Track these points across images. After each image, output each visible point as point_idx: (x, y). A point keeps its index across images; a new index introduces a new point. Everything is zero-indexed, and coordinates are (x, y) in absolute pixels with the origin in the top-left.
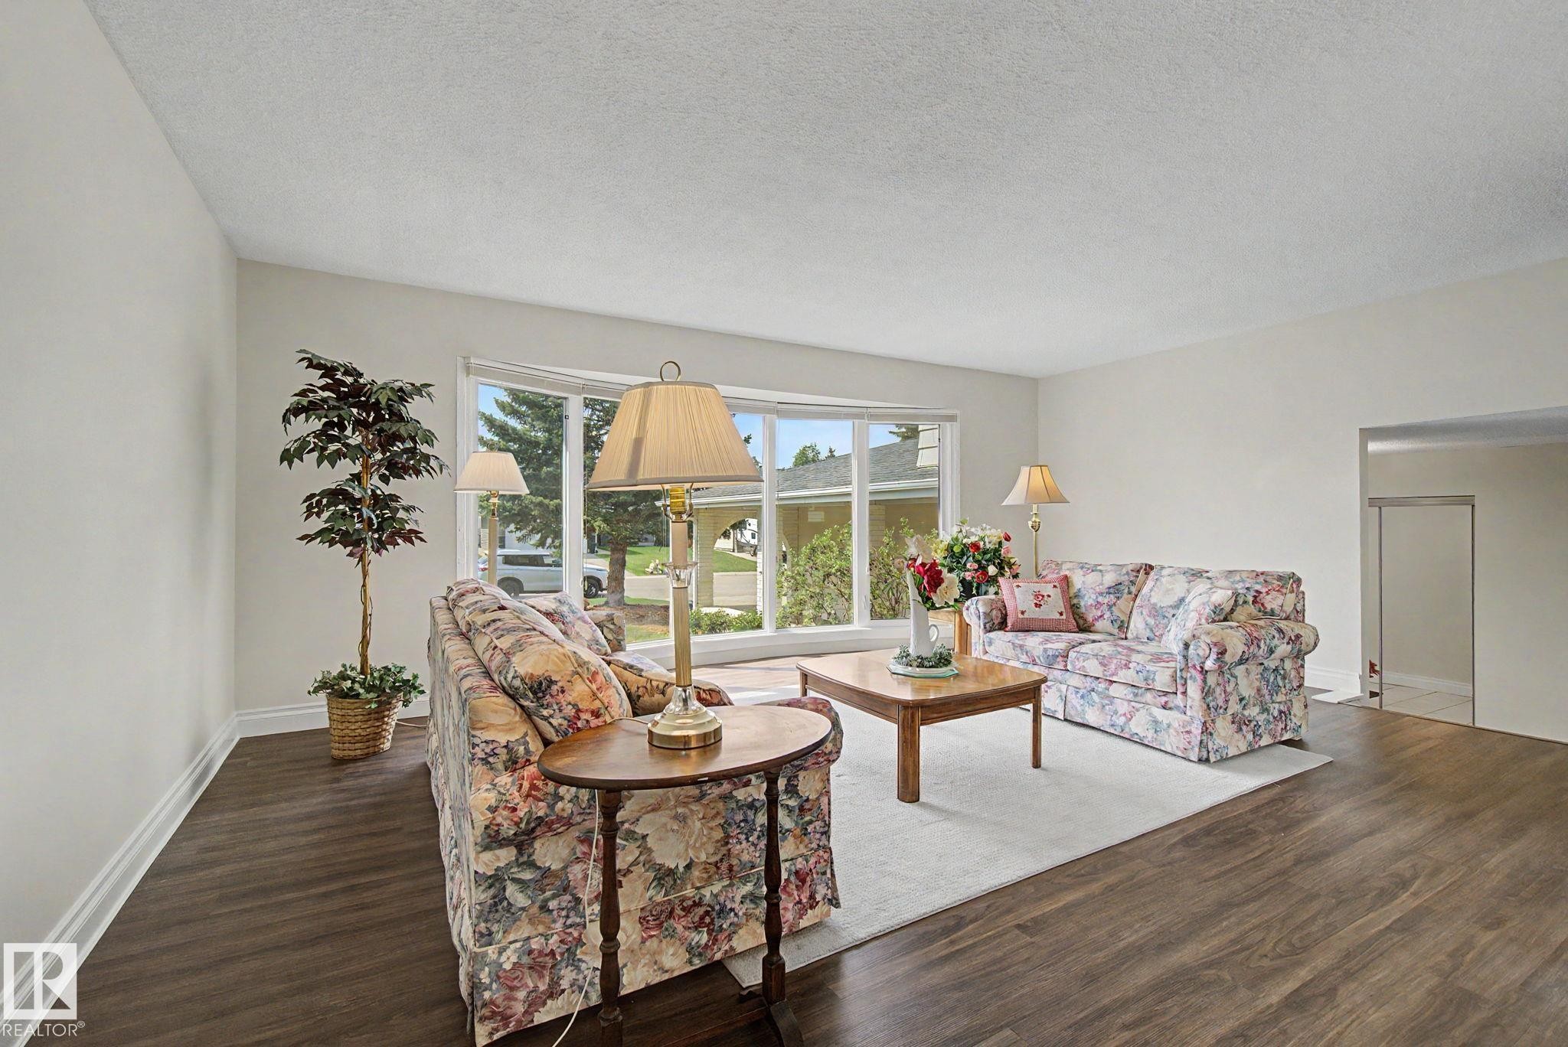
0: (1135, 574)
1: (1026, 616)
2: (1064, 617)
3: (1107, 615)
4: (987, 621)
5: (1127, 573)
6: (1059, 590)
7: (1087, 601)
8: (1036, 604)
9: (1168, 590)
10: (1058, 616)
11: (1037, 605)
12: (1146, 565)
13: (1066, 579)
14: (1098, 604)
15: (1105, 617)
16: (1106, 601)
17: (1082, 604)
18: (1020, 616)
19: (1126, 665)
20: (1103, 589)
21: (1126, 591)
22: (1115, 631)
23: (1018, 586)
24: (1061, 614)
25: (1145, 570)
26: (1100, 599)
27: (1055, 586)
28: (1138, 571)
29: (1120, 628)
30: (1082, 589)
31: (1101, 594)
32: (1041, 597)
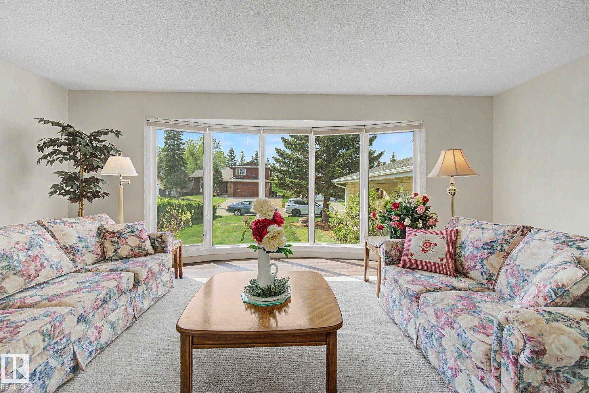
0: (510, 234)
1: (414, 257)
2: (444, 262)
3: (479, 266)
4: (386, 257)
5: (504, 234)
6: (445, 241)
7: (468, 251)
8: (423, 249)
9: (533, 254)
10: (439, 261)
11: (424, 251)
12: (524, 227)
13: (457, 233)
14: (475, 257)
15: (477, 267)
16: (479, 254)
17: (463, 254)
18: (409, 257)
19: (451, 323)
20: (479, 244)
21: (499, 248)
22: (485, 282)
23: (415, 235)
24: (442, 260)
25: (522, 231)
26: (475, 252)
27: (443, 238)
28: (516, 232)
29: (489, 280)
30: (465, 242)
31: (477, 248)
32: (429, 245)
